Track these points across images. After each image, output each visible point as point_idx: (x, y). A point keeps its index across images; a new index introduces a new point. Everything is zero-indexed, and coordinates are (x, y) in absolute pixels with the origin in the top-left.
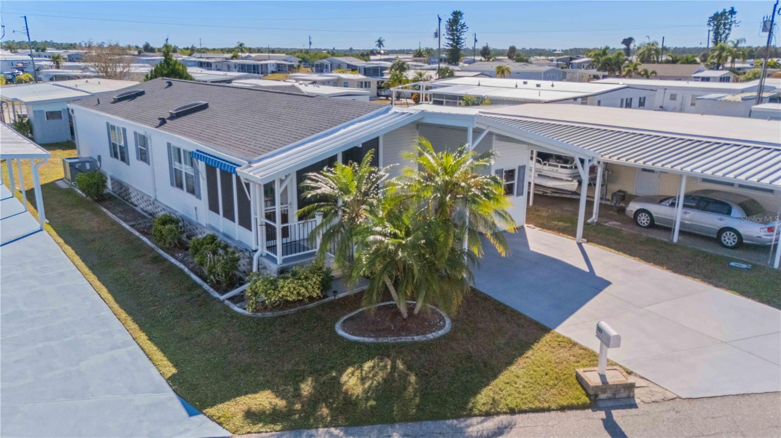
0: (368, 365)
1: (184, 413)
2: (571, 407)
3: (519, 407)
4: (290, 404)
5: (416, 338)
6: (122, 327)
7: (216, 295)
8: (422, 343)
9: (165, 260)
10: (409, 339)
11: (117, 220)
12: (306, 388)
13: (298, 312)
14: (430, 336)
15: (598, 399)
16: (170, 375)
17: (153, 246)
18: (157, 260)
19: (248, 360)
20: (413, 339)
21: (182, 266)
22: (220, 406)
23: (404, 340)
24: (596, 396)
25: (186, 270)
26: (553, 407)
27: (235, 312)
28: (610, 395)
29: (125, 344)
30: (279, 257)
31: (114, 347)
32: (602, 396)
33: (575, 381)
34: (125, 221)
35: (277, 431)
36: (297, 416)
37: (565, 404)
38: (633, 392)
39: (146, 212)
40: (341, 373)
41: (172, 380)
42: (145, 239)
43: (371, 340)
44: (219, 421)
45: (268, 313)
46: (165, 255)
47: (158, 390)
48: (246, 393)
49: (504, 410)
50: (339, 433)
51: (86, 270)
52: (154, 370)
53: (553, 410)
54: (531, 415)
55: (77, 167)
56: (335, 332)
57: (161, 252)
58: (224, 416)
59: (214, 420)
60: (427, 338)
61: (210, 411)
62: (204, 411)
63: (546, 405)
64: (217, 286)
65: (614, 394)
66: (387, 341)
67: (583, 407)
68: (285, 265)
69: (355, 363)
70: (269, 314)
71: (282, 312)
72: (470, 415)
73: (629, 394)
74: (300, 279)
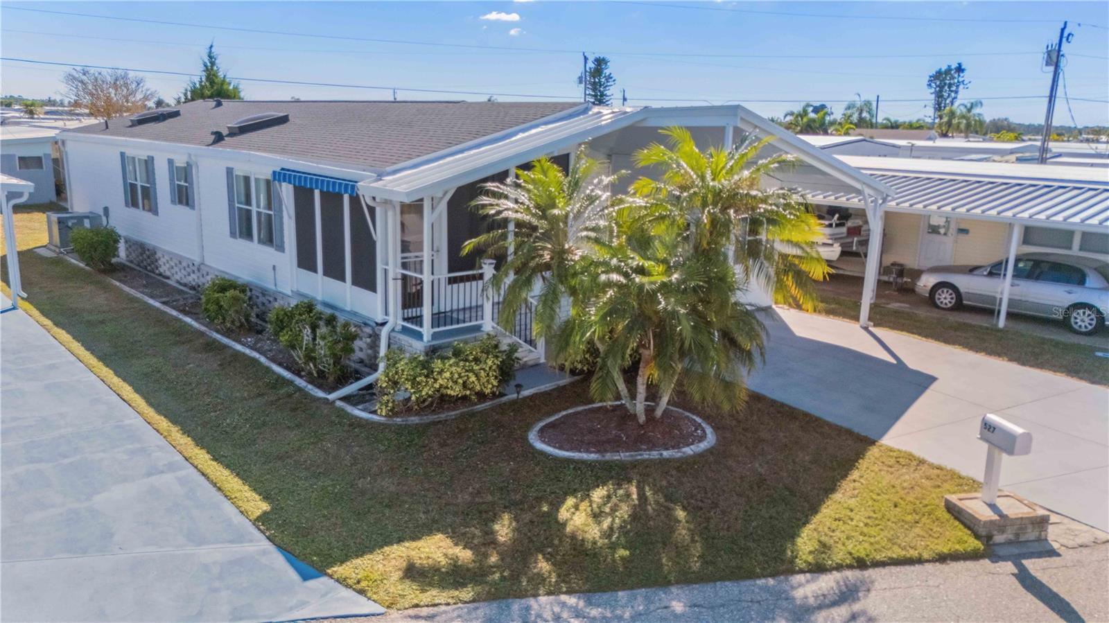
0: (598, 494)
1: (293, 575)
2: (955, 557)
3: (871, 557)
4: (481, 555)
5: (666, 454)
6: (163, 442)
7: (320, 394)
8: (678, 460)
9: (225, 347)
10: (654, 454)
11: (139, 295)
12: (504, 529)
13: (462, 415)
14: (689, 450)
15: (991, 543)
16: (258, 513)
17: (203, 328)
18: (212, 347)
19: (392, 488)
20: (661, 454)
21: (255, 355)
22: (358, 561)
23: (646, 457)
24: (989, 537)
25: (263, 359)
26: (926, 556)
27: (357, 417)
28: (1011, 537)
29: (171, 467)
30: (427, 330)
31: (153, 471)
32: (999, 538)
33: (947, 516)
34: (152, 297)
35: (466, 602)
36: (497, 576)
37: (945, 551)
38: (1046, 531)
39: (185, 285)
40: (556, 505)
41: (262, 521)
42: (188, 320)
43: (593, 456)
44: (359, 587)
45: (413, 418)
46: (225, 340)
47: (239, 538)
48: (400, 540)
49: (848, 562)
50: (577, 604)
51: (93, 361)
52: (228, 507)
53: (928, 561)
54: (894, 569)
55: (70, 224)
56: (530, 445)
57: (218, 337)
58: (367, 578)
59: (348, 586)
60: (684, 453)
61: (339, 570)
62: (329, 571)
63: (913, 553)
64: (320, 380)
65: (1017, 535)
66: (619, 458)
67: (974, 556)
68: (435, 343)
69: (575, 490)
70: (414, 420)
71: (436, 416)
72: (792, 571)
73: (1040, 535)
74: (466, 360)
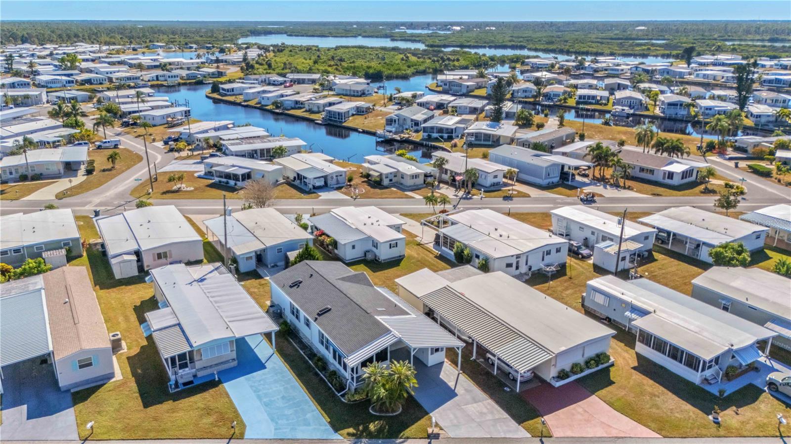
0: (376, 422)
1: (333, 432)
3: (409, 437)
6: (313, 404)
7: (337, 393)
8: (392, 416)
9: (319, 374)
11: (298, 348)
12: (361, 428)
13: (359, 402)
16: (329, 421)
17: (314, 366)
19: (347, 418)
20: (389, 414)
21: (325, 379)
24: (429, 435)
25: (327, 381)
27: (342, 400)
28: (433, 435)
29: (316, 410)
30: (355, 384)
31: (313, 411)
33: (425, 431)
35: (353, 438)
36: (358, 435)
37: (421, 437)
38: (440, 435)
40: (370, 424)
42: (310, 362)
43: (378, 414)
47: (326, 426)
48: (347, 428)
49: (406, 437)
50: (368, 440)
51: (296, 377)
52: (324, 419)
53: (418, 438)
54: (411, 439)
56: (369, 411)
57: (318, 370)
58: (342, 433)
60: (394, 414)
61: (339, 432)
64: (336, 389)
66: (382, 415)
67: (425, 438)
68: (356, 387)
69: (373, 421)
70: (352, 403)
71: (355, 402)
72: (397, 438)
74: (360, 393)
